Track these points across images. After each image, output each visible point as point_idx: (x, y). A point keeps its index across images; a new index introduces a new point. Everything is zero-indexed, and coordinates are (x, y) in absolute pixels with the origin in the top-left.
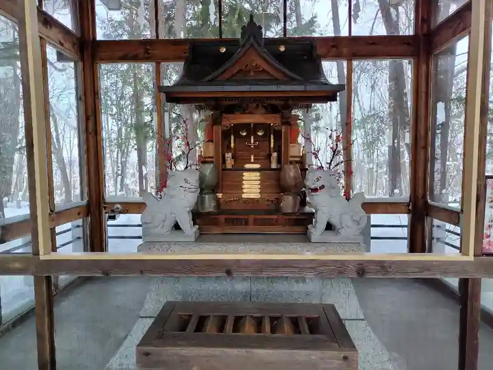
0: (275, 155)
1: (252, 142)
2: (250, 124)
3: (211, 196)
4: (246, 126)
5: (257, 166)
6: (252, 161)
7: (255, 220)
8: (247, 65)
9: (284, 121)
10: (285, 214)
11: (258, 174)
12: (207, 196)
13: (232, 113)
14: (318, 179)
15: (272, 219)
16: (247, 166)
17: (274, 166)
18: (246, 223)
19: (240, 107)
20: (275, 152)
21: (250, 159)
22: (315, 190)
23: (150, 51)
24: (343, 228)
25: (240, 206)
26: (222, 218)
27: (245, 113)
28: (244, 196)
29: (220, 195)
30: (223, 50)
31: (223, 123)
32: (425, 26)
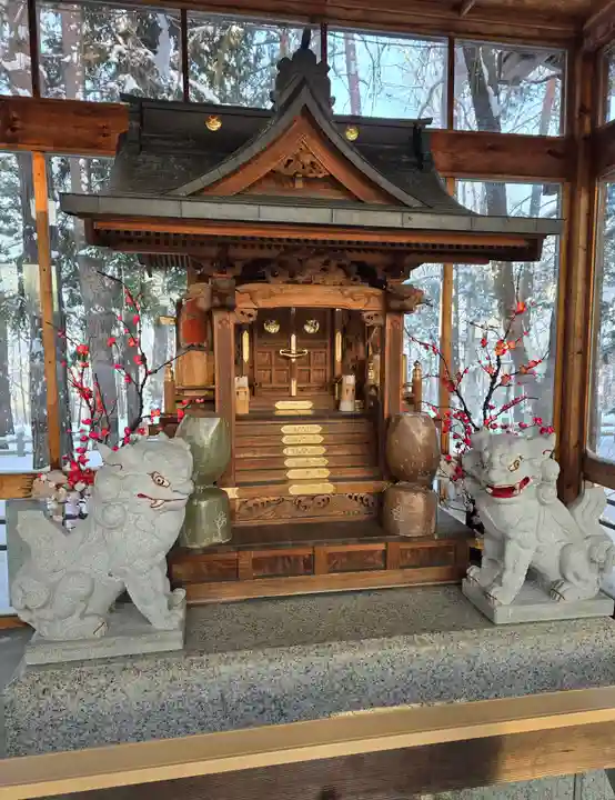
0: (350, 380)
1: (293, 348)
2: (290, 308)
3: (215, 500)
4: (281, 315)
5: (304, 406)
6: (294, 394)
7: (331, 556)
8: (289, 161)
9: (395, 304)
10: (406, 539)
11: (317, 428)
12: (204, 504)
13: (262, 279)
14: (517, 464)
15: (372, 553)
16: (283, 406)
17: (348, 405)
18: (309, 566)
19: (282, 264)
20: (346, 371)
21: (289, 389)
22: (508, 491)
23: (18, 124)
24: (565, 579)
25: (285, 517)
26: (246, 559)
27: (296, 283)
28: (295, 490)
29: (232, 492)
30: (215, 125)
31: (241, 306)
32: (587, 121)
